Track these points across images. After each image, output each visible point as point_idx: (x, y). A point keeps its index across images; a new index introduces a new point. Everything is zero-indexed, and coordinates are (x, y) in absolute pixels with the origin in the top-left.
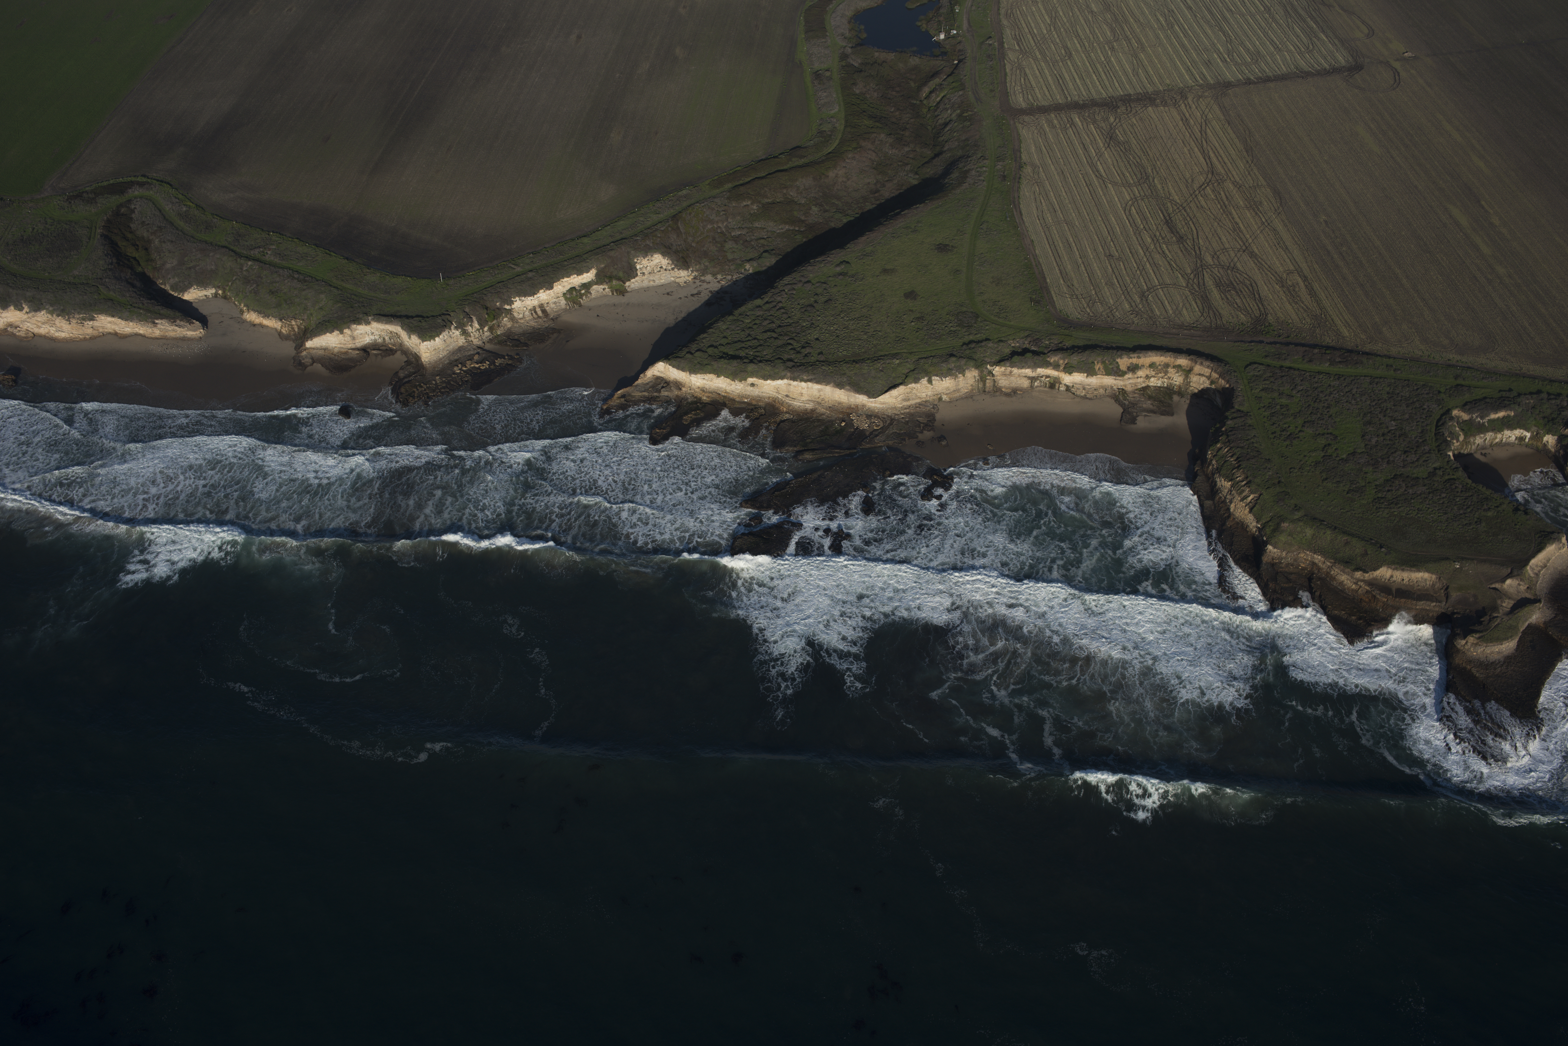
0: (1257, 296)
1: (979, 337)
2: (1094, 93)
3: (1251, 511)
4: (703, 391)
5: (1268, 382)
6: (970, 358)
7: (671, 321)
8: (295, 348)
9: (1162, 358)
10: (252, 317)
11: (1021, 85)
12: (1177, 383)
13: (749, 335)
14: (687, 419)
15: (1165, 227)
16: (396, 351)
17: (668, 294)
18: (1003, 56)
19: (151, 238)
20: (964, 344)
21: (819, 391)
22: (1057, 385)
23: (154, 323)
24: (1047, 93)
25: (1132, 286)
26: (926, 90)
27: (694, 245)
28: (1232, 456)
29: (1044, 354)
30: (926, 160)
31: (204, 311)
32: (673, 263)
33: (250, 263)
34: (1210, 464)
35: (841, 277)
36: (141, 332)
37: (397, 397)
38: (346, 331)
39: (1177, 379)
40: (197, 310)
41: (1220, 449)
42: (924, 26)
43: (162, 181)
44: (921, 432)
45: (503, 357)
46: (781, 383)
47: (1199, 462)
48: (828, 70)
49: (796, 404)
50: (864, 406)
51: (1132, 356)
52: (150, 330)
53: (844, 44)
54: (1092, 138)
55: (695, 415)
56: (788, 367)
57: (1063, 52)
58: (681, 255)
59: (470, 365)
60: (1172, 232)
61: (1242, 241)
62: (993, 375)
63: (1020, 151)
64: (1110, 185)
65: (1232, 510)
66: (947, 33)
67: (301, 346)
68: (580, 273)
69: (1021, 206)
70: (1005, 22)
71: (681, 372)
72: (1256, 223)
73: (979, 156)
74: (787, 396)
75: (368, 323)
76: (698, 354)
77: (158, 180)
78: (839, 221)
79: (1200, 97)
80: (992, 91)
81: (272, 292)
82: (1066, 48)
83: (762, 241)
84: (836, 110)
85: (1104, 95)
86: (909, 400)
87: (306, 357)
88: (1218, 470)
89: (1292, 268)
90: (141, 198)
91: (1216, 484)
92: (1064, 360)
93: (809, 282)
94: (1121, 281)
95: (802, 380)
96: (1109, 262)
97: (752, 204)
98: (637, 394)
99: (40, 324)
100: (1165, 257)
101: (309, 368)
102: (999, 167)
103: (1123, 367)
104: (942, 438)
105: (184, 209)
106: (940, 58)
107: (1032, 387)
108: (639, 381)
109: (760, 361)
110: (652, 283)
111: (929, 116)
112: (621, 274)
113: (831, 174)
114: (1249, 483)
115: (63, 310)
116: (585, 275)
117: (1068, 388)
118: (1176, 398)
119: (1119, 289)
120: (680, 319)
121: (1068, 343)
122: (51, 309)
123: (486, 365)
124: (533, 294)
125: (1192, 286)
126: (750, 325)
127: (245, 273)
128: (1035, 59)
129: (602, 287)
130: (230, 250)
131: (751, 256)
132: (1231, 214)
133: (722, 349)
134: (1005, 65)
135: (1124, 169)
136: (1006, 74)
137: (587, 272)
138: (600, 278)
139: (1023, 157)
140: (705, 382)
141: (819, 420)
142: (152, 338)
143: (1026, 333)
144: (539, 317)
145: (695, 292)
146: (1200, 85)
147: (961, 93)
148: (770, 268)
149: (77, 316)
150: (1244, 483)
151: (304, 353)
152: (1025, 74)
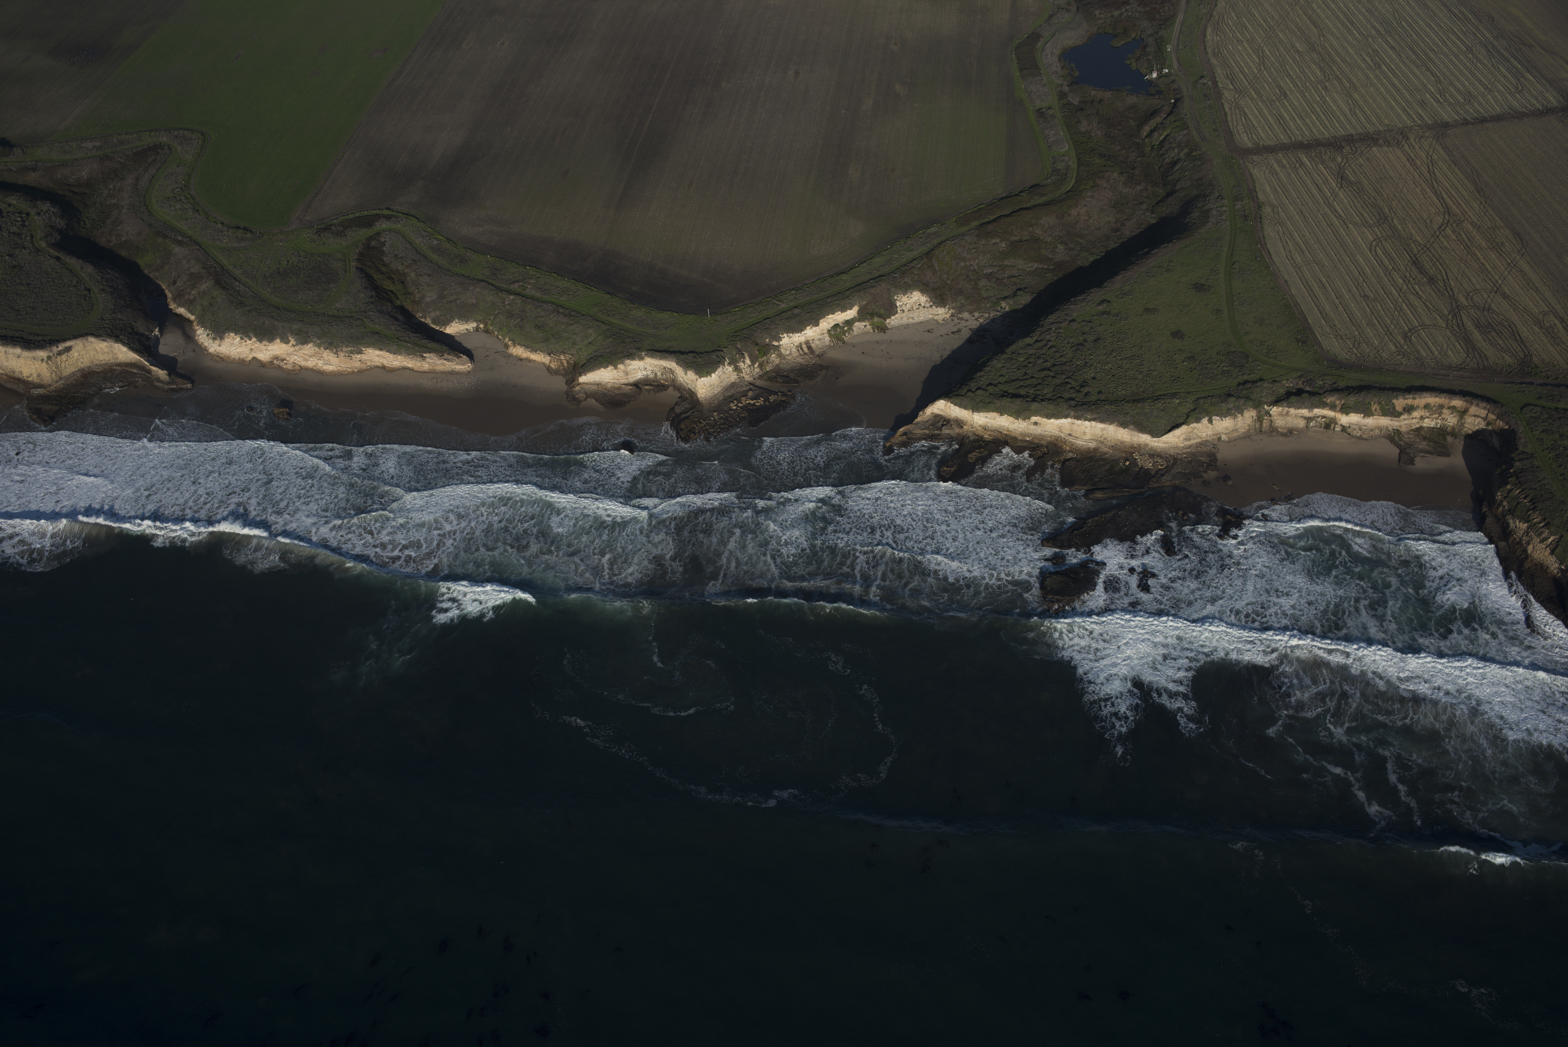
0: (1518, 337)
1: (1253, 377)
2: (1316, 133)
3: (1552, 552)
4: (985, 429)
5: (1546, 424)
6: (1248, 398)
7: (936, 358)
8: (566, 383)
9: (1437, 399)
10: (519, 351)
11: (1243, 125)
12: (1451, 424)
13: (1026, 374)
14: (972, 457)
15: (1413, 268)
16: (668, 387)
17: (929, 331)
18: (1219, 95)
19: (406, 271)
20: (1239, 384)
21: (1102, 430)
22: (1333, 426)
23: (422, 357)
24: (1270, 133)
25: (1393, 327)
26: (1147, 129)
27: (949, 282)
28: (1525, 498)
29: (1320, 394)
30: (1159, 199)
31: (468, 344)
32: (931, 300)
33: (512, 297)
34: (1499, 506)
35: (1105, 316)
36: (410, 366)
37: (677, 433)
38: (620, 366)
39: (1451, 420)
40: (460, 344)
41: (1510, 491)
42: (1134, 64)
43: (407, 214)
44: (1206, 472)
45: (775, 393)
46: (1065, 422)
47: (1485, 503)
48: (1049, 108)
49: (1079, 443)
50: (1146, 445)
51: (1407, 396)
52: (419, 364)
53: (1060, 82)
54: (1323, 178)
55: (978, 453)
56: (1070, 406)
57: (1278, 91)
58: (938, 293)
59: (745, 401)
60: (1422, 273)
61: (1492, 282)
62: (1270, 416)
63: (1256, 191)
64: (1351, 226)
65: (1529, 552)
66: (1160, 71)
67: (573, 381)
68: (844, 310)
69: (1268, 246)
70: (1214, 61)
71: (963, 410)
72: (1502, 265)
73: (1217, 195)
74: (1070, 435)
75: (641, 358)
76: (979, 392)
77: (403, 214)
78: (1086, 259)
79: (1421, 137)
80: (1215, 130)
81: (538, 327)
82: (1279, 87)
83: (1014, 279)
84: (1067, 148)
85: (1327, 135)
86: (1190, 439)
87: (580, 392)
88: (1511, 512)
89: (1546, 309)
90: (390, 231)
91: (1508, 525)
92: (1341, 400)
93: (1073, 320)
94: (1381, 322)
95: (1086, 419)
96: (1366, 303)
97: (1000, 242)
98: (918, 432)
99: (307, 357)
100: (1420, 298)
101: (583, 403)
102: (1238, 207)
103: (1399, 408)
104: (1226, 478)
105: (436, 242)
106: (1157, 97)
107: (1307, 427)
108: (919, 419)
109: (1042, 400)
110: (911, 320)
111: (1153, 154)
112: (882, 311)
113: (1074, 212)
114: (1547, 525)
115: (331, 343)
116: (849, 312)
117: (1344, 429)
118: (1450, 439)
119: (1381, 330)
120: (945, 357)
121: (1342, 384)
122: (318, 342)
123: (760, 402)
124: (800, 330)
125: (1452, 326)
126: (1025, 364)
127: (507, 307)
128: (1252, 99)
129: (864, 324)
130: (490, 284)
131: (1005, 294)
132: (1475, 255)
133: (1002, 387)
134: (1223, 105)
135: (1361, 210)
136: (1226, 113)
137: (851, 309)
138: (863, 315)
139: (1260, 197)
140: (987, 420)
141: (1103, 460)
142: (420, 372)
143: (1299, 374)
144: (805, 354)
145: (955, 329)
146: (1419, 126)
147: (1185, 132)
148: (1026, 306)
149: (345, 349)
150: (1542, 525)
151: (577, 388)
152: (1245, 113)
